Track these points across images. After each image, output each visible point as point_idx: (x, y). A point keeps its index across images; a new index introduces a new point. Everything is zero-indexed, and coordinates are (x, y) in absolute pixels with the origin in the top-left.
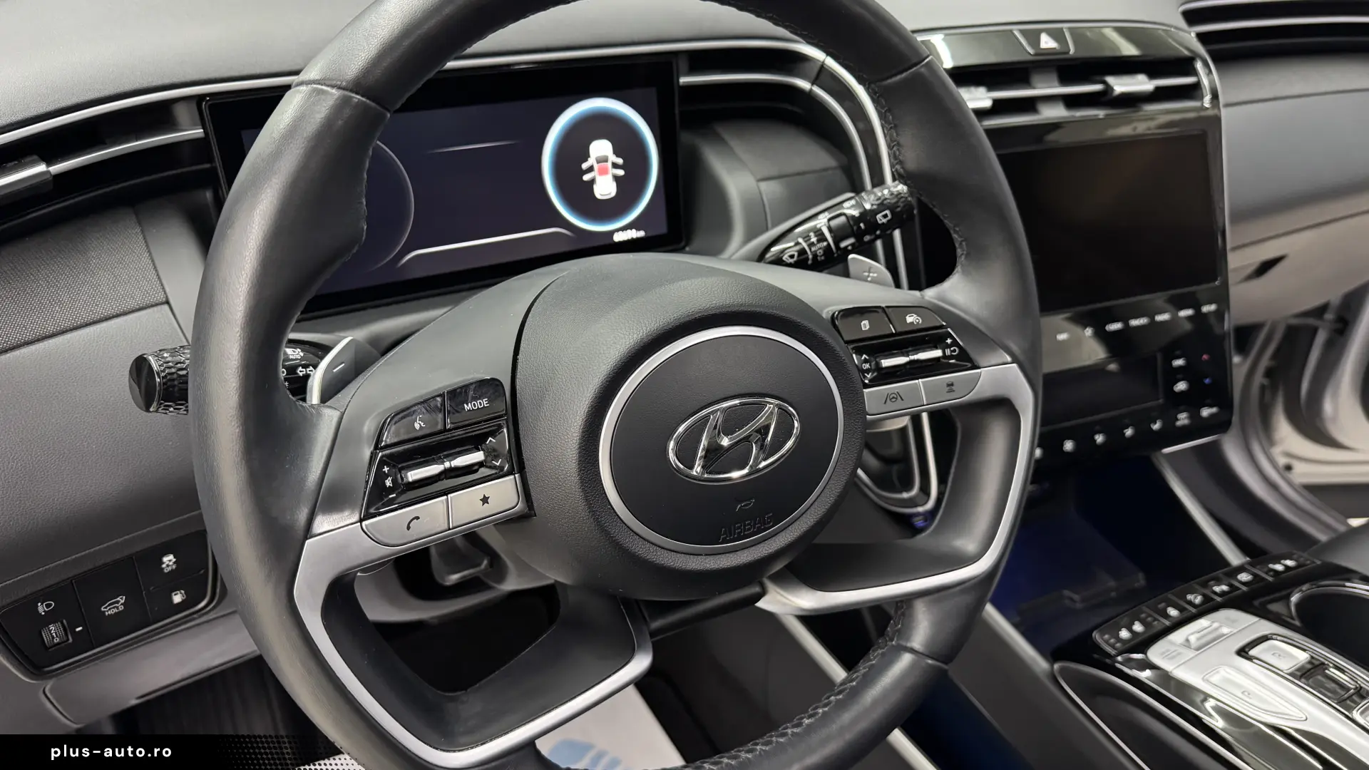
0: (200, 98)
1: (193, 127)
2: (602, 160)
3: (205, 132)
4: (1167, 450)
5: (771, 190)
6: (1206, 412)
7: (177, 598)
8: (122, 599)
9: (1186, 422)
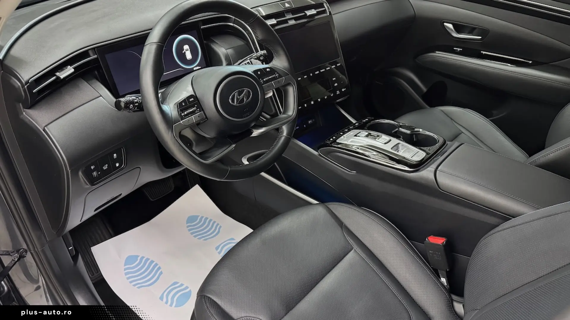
0: (94, 48)
1: (94, 55)
2: (187, 50)
3: (97, 56)
4: (337, 101)
5: (230, 51)
6: (343, 90)
7: (117, 165)
8: (107, 165)
9: (339, 93)
